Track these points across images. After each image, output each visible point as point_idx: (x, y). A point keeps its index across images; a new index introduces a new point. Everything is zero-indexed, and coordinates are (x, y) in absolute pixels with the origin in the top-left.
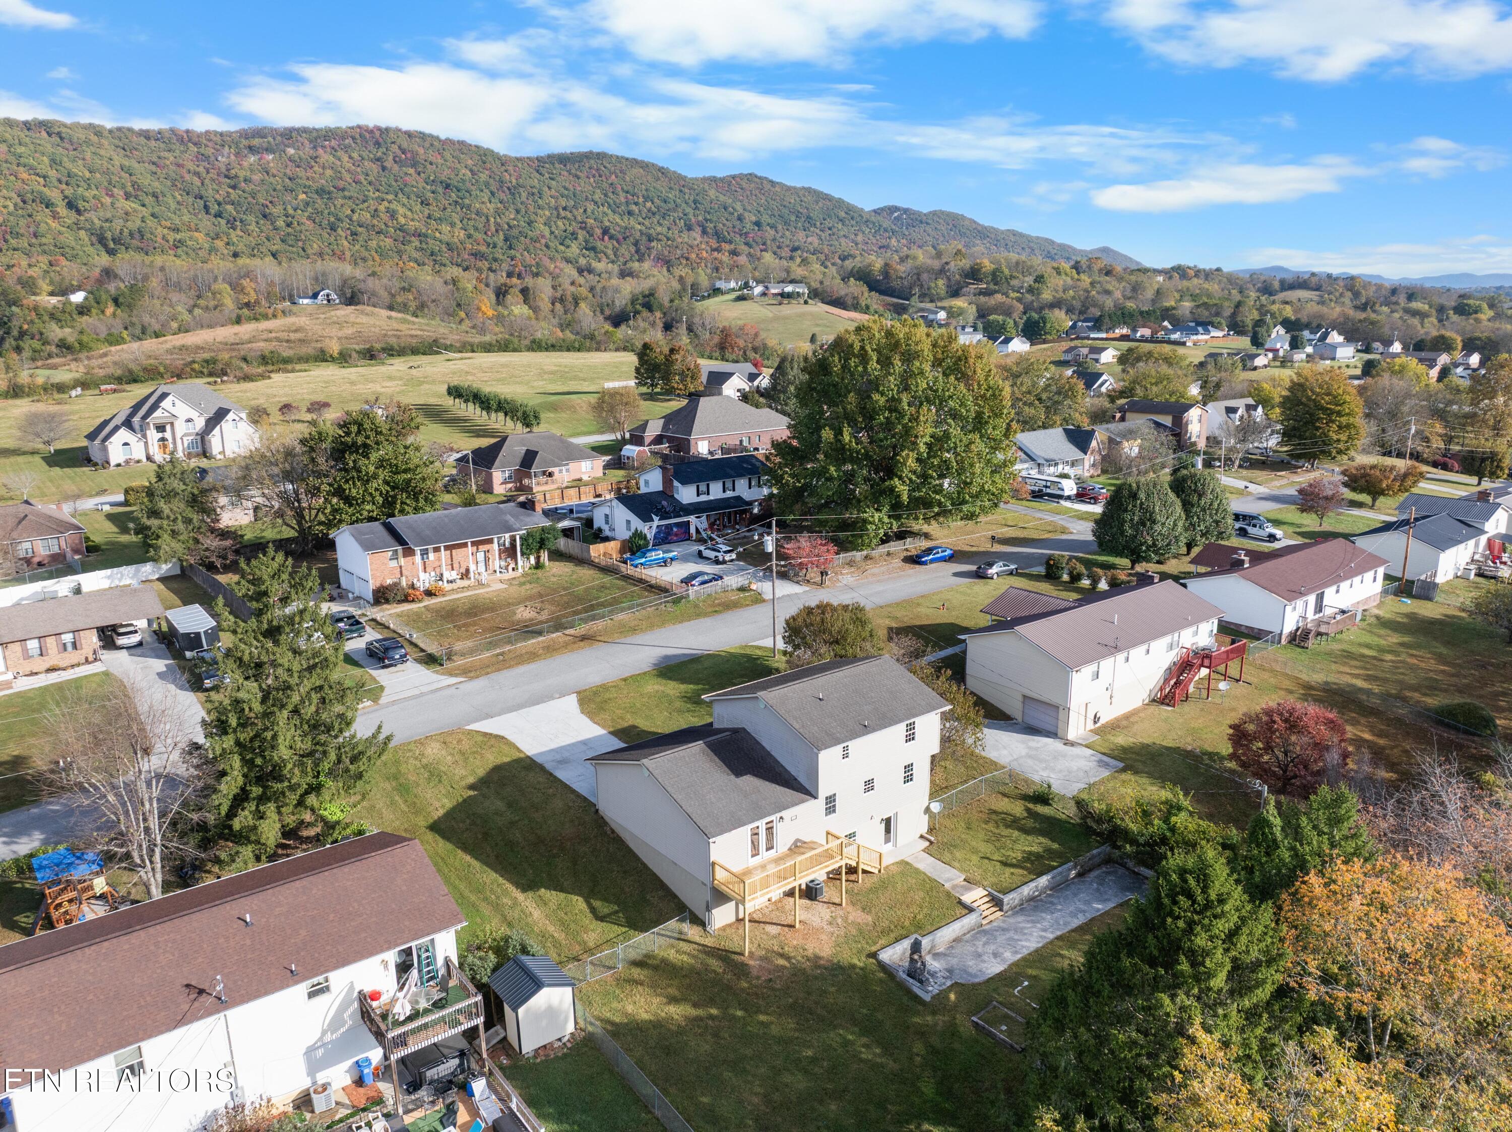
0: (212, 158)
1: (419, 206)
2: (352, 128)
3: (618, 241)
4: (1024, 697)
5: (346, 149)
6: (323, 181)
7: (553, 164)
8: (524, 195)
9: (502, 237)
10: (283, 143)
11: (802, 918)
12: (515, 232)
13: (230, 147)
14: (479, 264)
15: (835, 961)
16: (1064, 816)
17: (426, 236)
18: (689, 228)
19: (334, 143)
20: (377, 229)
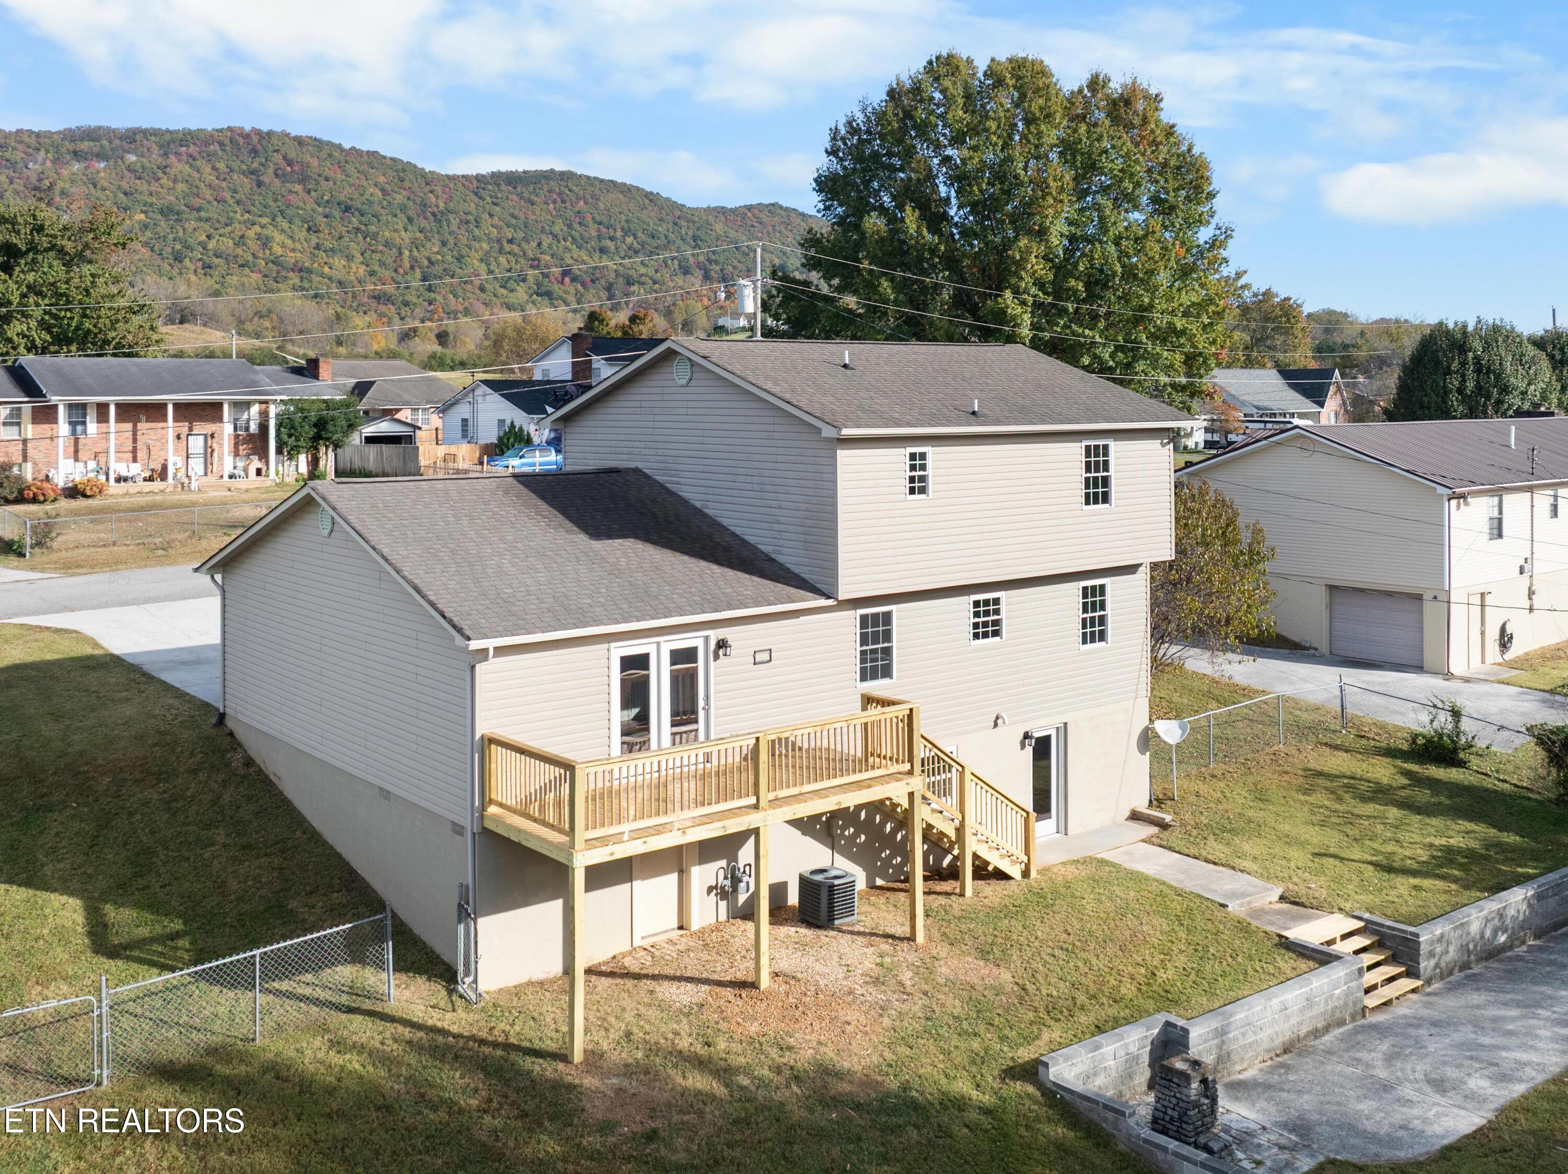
0: (20, 165)
1: (304, 233)
2: (221, 130)
3: (584, 285)
4: (1332, 588)
5: (209, 157)
6: (172, 198)
7: (498, 185)
8: (454, 223)
9: (418, 273)
10: (122, 147)
11: (784, 965)
12: (438, 269)
13: (47, 151)
14: (382, 308)
15: (893, 1085)
16: (1506, 786)
17: (309, 271)
18: (686, 271)
19: (193, 149)
20: (240, 262)
